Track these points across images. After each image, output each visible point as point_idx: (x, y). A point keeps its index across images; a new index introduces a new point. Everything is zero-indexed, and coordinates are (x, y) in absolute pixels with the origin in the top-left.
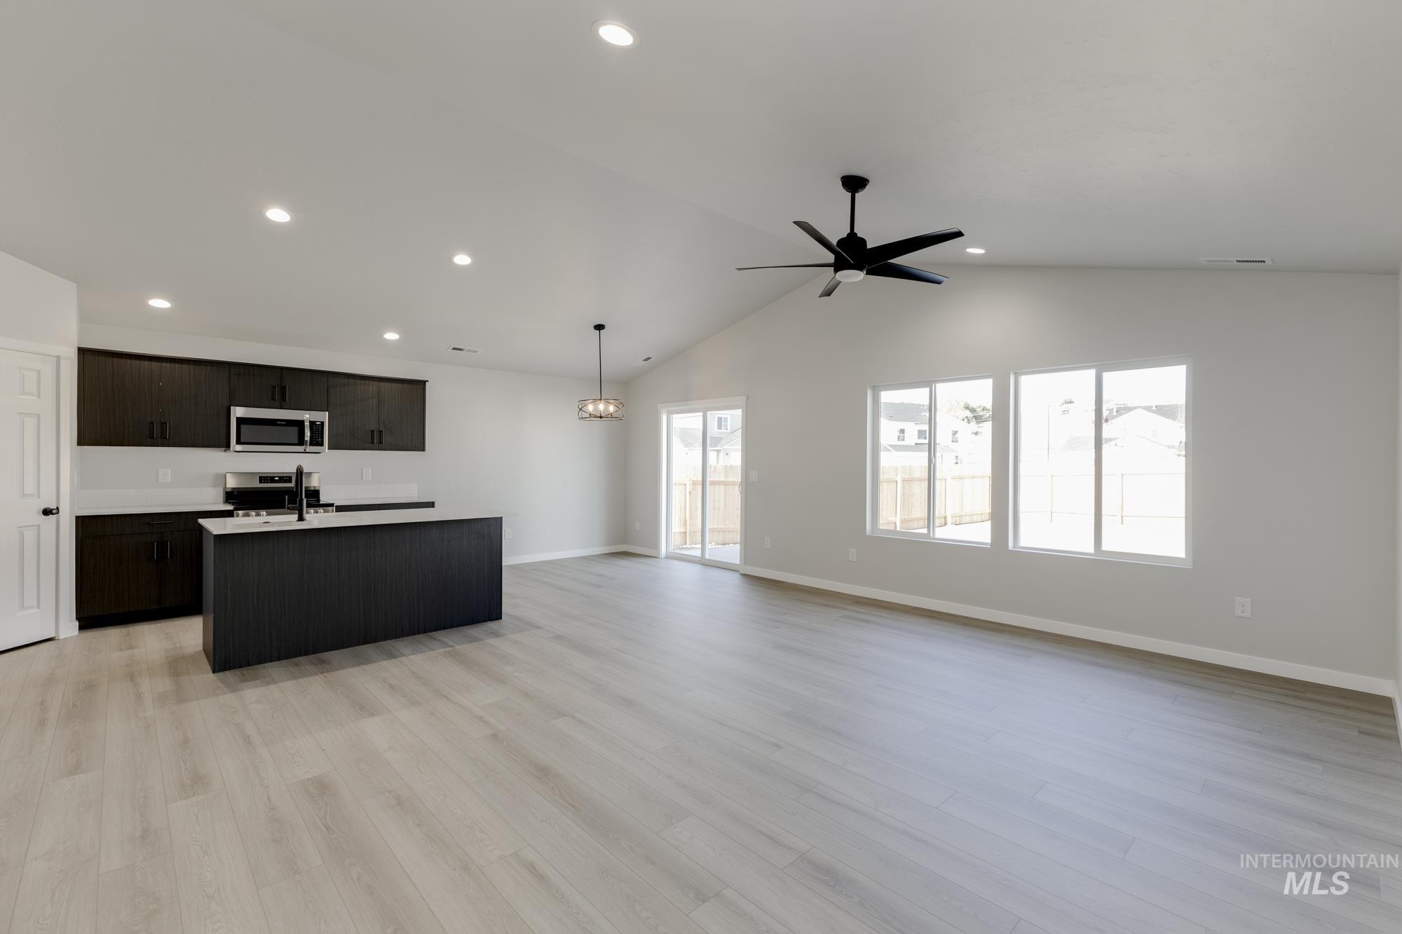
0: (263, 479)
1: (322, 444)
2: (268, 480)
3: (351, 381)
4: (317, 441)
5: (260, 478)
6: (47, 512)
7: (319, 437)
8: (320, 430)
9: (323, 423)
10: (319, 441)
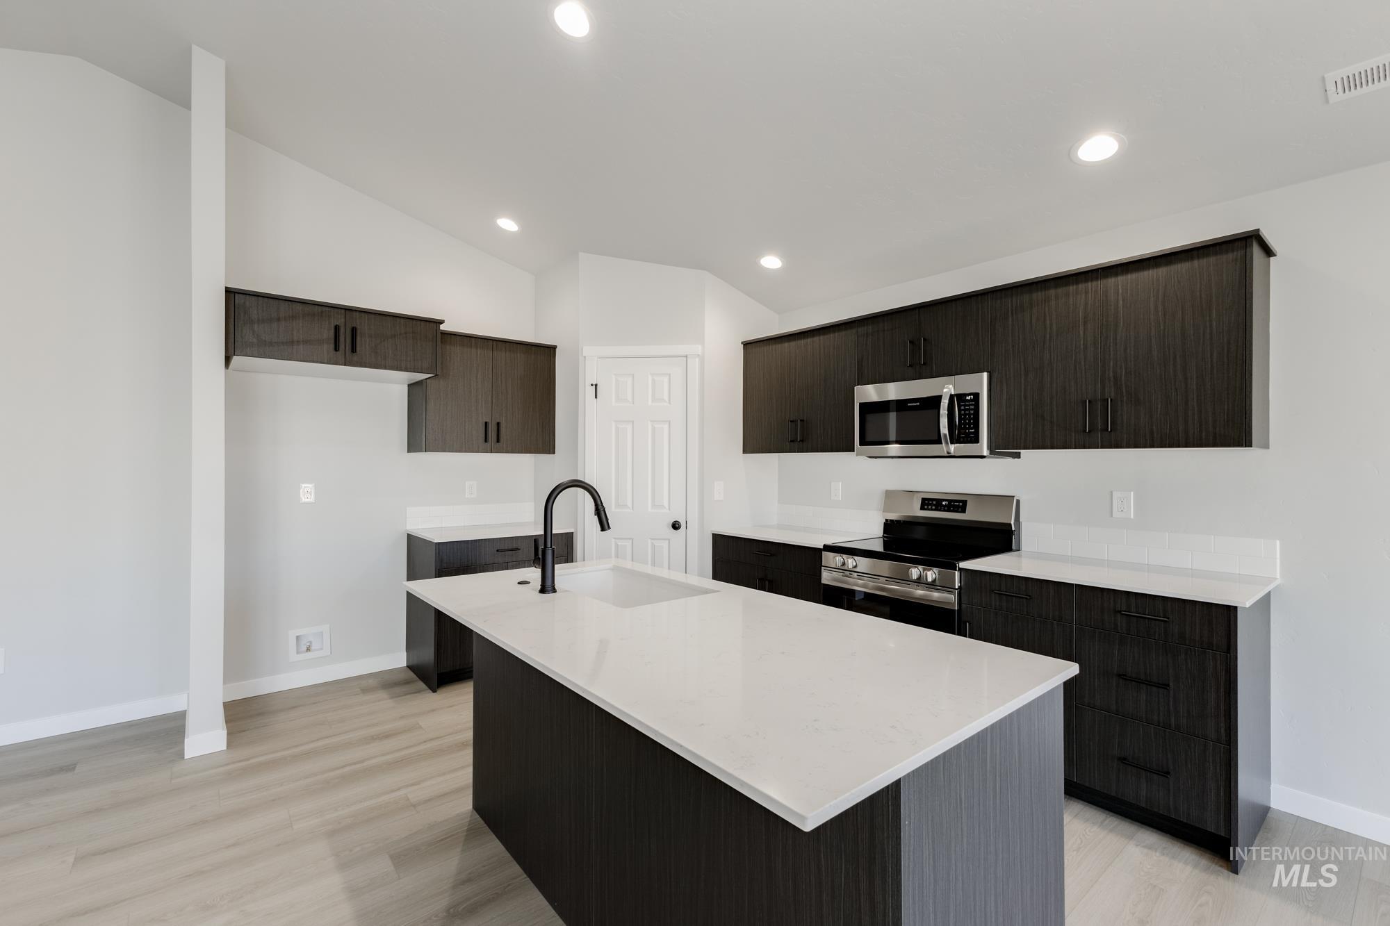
0: (926, 503)
1: (976, 439)
2: (932, 505)
3: (1038, 296)
4: (965, 431)
5: (924, 500)
6: (676, 526)
7: (970, 425)
8: (972, 412)
9: (976, 396)
10: (972, 433)
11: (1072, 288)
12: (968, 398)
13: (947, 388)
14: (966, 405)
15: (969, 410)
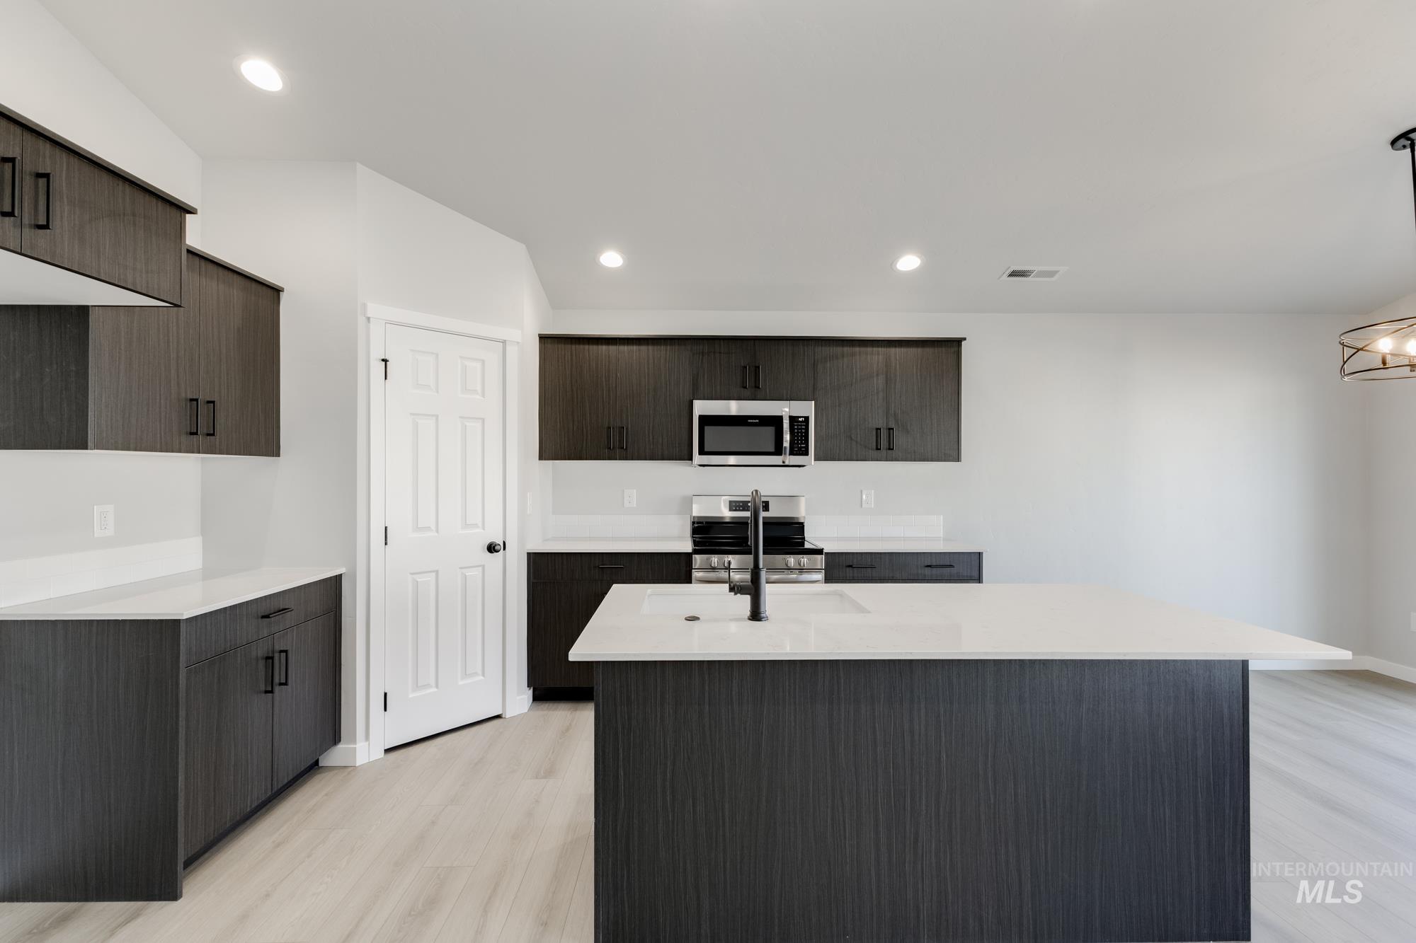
0: (734, 505)
1: (806, 453)
2: (739, 506)
3: (847, 350)
4: (799, 448)
5: (732, 502)
6: (492, 548)
7: (802, 441)
8: (803, 431)
9: (807, 419)
10: (803, 447)
11: (869, 349)
12: (800, 419)
13: (784, 409)
14: (799, 425)
15: (801, 429)
